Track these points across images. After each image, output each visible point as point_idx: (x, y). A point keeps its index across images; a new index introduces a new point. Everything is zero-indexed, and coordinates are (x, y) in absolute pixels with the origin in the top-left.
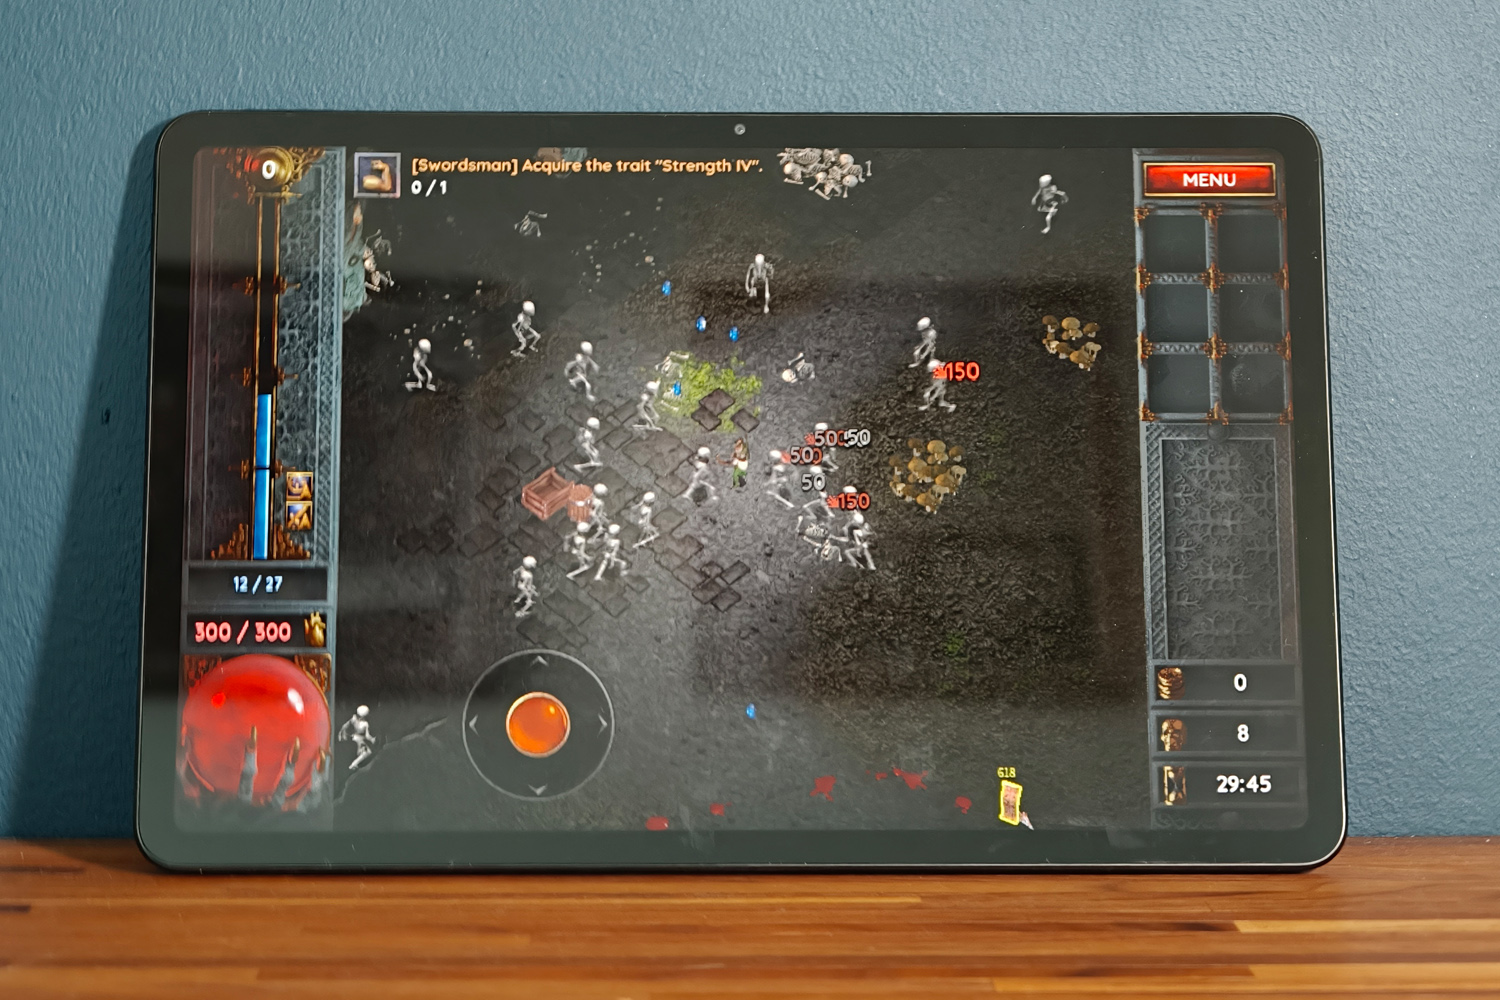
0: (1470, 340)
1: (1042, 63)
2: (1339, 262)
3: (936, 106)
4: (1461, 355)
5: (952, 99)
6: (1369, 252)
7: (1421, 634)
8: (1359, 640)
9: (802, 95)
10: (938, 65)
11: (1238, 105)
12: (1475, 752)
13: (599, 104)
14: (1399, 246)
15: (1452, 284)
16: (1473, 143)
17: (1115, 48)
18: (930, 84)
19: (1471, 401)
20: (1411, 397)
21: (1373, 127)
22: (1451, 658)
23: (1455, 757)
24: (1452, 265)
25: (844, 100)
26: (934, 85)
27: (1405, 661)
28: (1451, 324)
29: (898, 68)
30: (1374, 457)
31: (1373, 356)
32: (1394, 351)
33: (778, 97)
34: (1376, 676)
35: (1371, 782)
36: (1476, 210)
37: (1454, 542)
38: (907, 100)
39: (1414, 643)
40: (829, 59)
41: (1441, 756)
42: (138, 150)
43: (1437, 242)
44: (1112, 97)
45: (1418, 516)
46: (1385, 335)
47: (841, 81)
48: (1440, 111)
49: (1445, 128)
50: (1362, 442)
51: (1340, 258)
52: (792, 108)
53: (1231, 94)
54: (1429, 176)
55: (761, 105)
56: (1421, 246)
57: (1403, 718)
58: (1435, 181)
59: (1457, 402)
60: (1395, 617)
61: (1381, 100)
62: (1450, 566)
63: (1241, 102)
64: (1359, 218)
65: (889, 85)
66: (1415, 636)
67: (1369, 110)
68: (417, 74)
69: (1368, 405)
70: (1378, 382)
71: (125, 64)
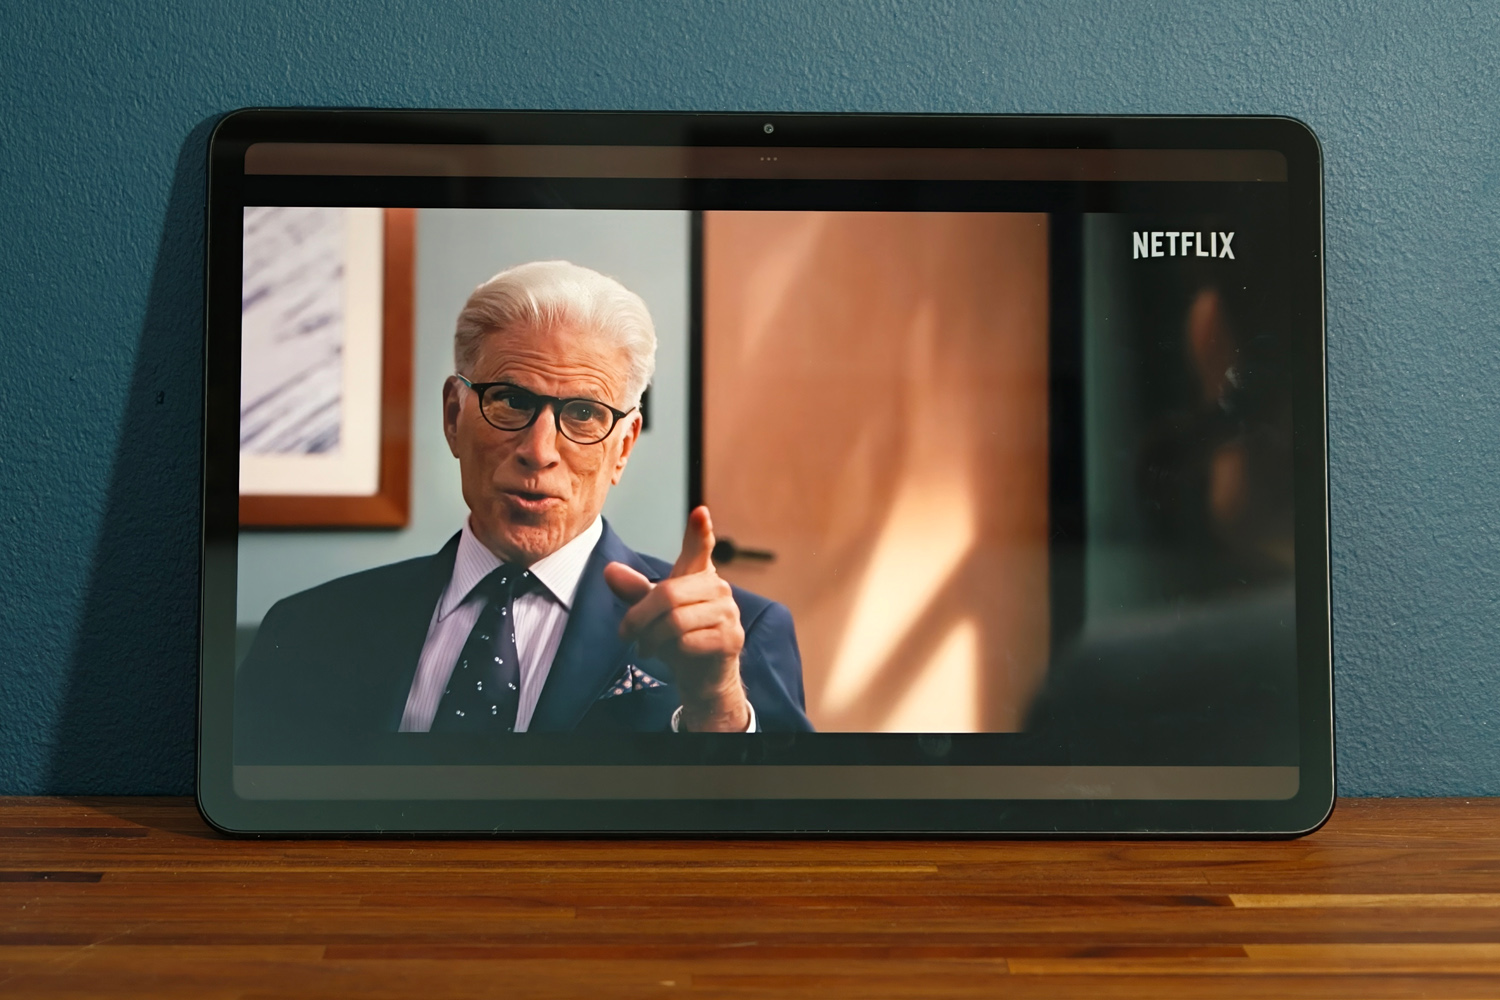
0: (1462, 331)
1: (1058, 65)
2: (1338, 256)
3: (956, 105)
4: (1451, 345)
6: (1366, 247)
7: (1408, 607)
8: (1350, 614)
9: (829, 94)
10: (959, 65)
11: (1244, 106)
12: (1458, 718)
13: (633, 101)
14: (1394, 241)
15: (1444, 277)
16: (1467, 144)
17: (1128, 51)
18: (950, 84)
19: (1461, 389)
20: (1404, 385)
21: (1372, 128)
22: (1436, 630)
23: (1438, 723)
24: (1444, 260)
25: (868, 99)
26: (954, 85)
27: (1393, 633)
28: (1442, 316)
29: (920, 69)
30: (1367, 441)
31: (1368, 346)
32: (1388, 341)
33: (805, 96)
34: (1366, 647)
35: (1359, 746)
36: (1469, 208)
37: (1442, 522)
38: (929, 100)
39: (1403, 616)
40: (854, 59)
41: (1426, 722)
42: (189, 140)
43: (1431, 238)
44: (1124, 98)
45: (1409, 497)
46: (1380, 326)
47: (865, 81)
48: (1436, 113)
49: (1440, 129)
50: (1356, 427)
51: (1338, 253)
52: (818, 107)
53: (1238, 96)
54: (1425, 175)
55: (789, 103)
56: (1415, 241)
57: (1391, 687)
58: (1430, 180)
59: (1447, 389)
60: (1385, 591)
61: (1380, 102)
62: (1437, 543)
63: (1247, 103)
64: (1357, 214)
65: (911, 84)
66: (1403, 610)
67: (1369, 113)
68: (458, 72)
69: (1363, 392)
70: (1372, 370)
71: (177, 61)
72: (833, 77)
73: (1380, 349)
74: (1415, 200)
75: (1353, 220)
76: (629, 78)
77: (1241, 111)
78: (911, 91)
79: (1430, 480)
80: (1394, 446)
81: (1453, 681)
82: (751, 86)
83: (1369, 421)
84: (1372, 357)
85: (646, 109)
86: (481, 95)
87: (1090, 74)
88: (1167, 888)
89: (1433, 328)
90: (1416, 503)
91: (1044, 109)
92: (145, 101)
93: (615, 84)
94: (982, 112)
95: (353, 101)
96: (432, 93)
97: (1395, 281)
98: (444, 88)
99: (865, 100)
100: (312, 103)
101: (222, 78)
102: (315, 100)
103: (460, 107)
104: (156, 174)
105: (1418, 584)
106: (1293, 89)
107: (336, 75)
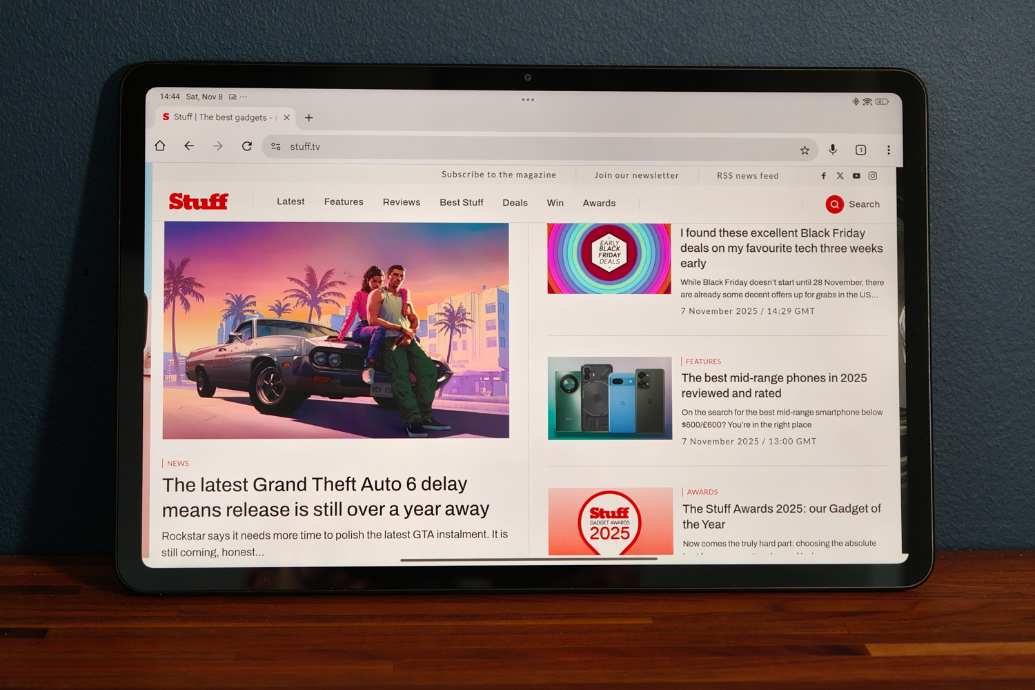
0: (1022, 222)
1: (737, 31)
3: (663, 61)
6: (956, 162)
7: (980, 417)
9: (571, 51)
10: (665, 31)
12: (1014, 494)
13: (429, 57)
14: (976, 157)
15: (1011, 183)
17: (787, 20)
18: (659, 44)
20: (981, 260)
21: (961, 76)
22: (1000, 433)
23: (1000, 497)
24: (1011, 171)
26: (662, 45)
27: (969, 435)
29: (637, 33)
30: (954, 300)
31: (955, 233)
32: (970, 229)
33: (553, 53)
34: (950, 445)
37: (1005, 357)
38: (643, 57)
39: (977, 423)
41: (992, 497)
43: (1002, 155)
45: (982, 339)
46: (965, 218)
47: (597, 42)
48: (1008, 65)
49: (1010, 77)
53: (866, 53)
55: (542, 59)
60: (964, 406)
63: (873, 59)
64: (950, 139)
72: (574, 39)
73: (964, 234)
74: (991, 128)
75: (947, 142)
76: (426, 39)
77: (869, 65)
78: (631, 50)
79: (998, 327)
80: (973, 303)
83: (955, 285)
84: (958, 240)
85: (439, 63)
86: (318, 52)
87: (760, 37)
91: (727, 63)
92: (73, 56)
94: (681, 65)
95: (225, 56)
96: (282, 49)
97: (976, 186)
98: (291, 47)
99: (597, 56)
100: (195, 57)
101: (129, 39)
102: (197, 55)
103: (303, 61)
104: (81, 109)
106: (906, 49)
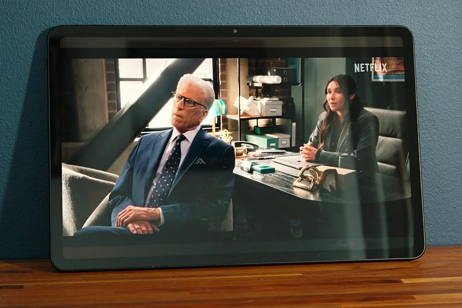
0: (457, 95)
1: (328, 9)
3: (295, 23)
4: (453, 99)
5: (300, 21)
6: (427, 68)
7: (440, 184)
9: (254, 20)
10: (296, 10)
11: (388, 22)
12: (456, 220)
13: (189, 22)
14: (435, 66)
15: (451, 77)
16: (458, 34)
17: (350, 5)
18: (293, 16)
19: (456, 113)
20: (439, 112)
21: (428, 29)
22: (450, 191)
23: (450, 221)
24: (451, 72)
26: (294, 16)
27: (436, 193)
28: (451, 90)
29: (283, 11)
30: (427, 131)
31: (427, 100)
32: (434, 98)
33: (246, 20)
34: (428, 197)
36: (459, 55)
37: (451, 156)
38: (286, 21)
39: (439, 187)
41: (447, 221)
42: (40, 37)
43: (447, 65)
44: (349, 20)
45: (440, 148)
46: (431, 94)
47: (265, 15)
48: (448, 24)
49: (449, 29)
50: (424, 126)
52: (250, 24)
53: (385, 19)
54: (445, 44)
55: (241, 23)
56: (442, 66)
57: (435, 210)
58: (447, 46)
59: (452, 113)
60: (433, 179)
61: (430, 21)
62: (449, 163)
63: (388, 21)
64: (424, 58)
65: (281, 16)
66: (439, 185)
67: (427, 24)
68: (131, 13)
69: (426, 115)
70: (429, 108)
71: (35, 10)
72: (255, 14)
73: (431, 101)
74: (442, 53)
75: (422, 59)
76: (188, 15)
77: (387, 24)
78: (280, 18)
79: (447, 143)
80: (436, 132)
81: (455, 208)
82: (228, 17)
83: (428, 124)
84: (429, 104)
85: (194, 25)
86: (139, 21)
87: (338, 12)
88: (379, 278)
89: (448, 94)
90: (443, 151)
91: (324, 24)
92: (25, 24)
93: (183, 17)
94: (303, 25)
95: (95, 23)
96: (122, 20)
97: (436, 79)
98: (126, 19)
99: (265, 21)
100: (82, 24)
101: (51, 16)
102: (82, 23)
103: (132, 25)
104: (28, 48)
105: (444, 177)
106: (403, 17)
107: (89, 14)
